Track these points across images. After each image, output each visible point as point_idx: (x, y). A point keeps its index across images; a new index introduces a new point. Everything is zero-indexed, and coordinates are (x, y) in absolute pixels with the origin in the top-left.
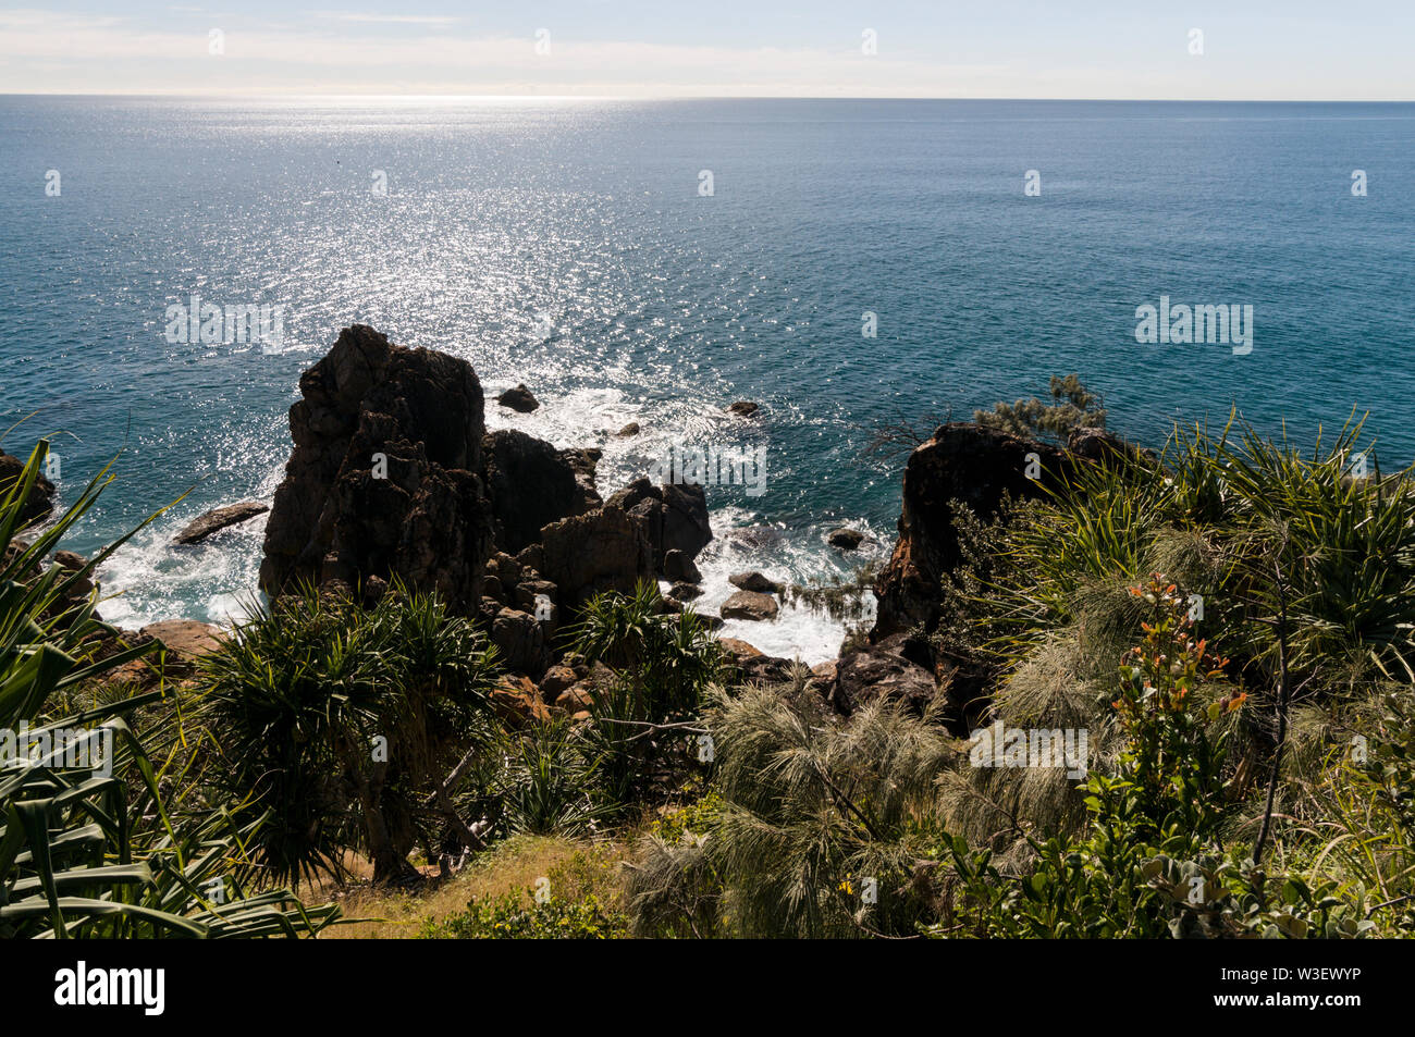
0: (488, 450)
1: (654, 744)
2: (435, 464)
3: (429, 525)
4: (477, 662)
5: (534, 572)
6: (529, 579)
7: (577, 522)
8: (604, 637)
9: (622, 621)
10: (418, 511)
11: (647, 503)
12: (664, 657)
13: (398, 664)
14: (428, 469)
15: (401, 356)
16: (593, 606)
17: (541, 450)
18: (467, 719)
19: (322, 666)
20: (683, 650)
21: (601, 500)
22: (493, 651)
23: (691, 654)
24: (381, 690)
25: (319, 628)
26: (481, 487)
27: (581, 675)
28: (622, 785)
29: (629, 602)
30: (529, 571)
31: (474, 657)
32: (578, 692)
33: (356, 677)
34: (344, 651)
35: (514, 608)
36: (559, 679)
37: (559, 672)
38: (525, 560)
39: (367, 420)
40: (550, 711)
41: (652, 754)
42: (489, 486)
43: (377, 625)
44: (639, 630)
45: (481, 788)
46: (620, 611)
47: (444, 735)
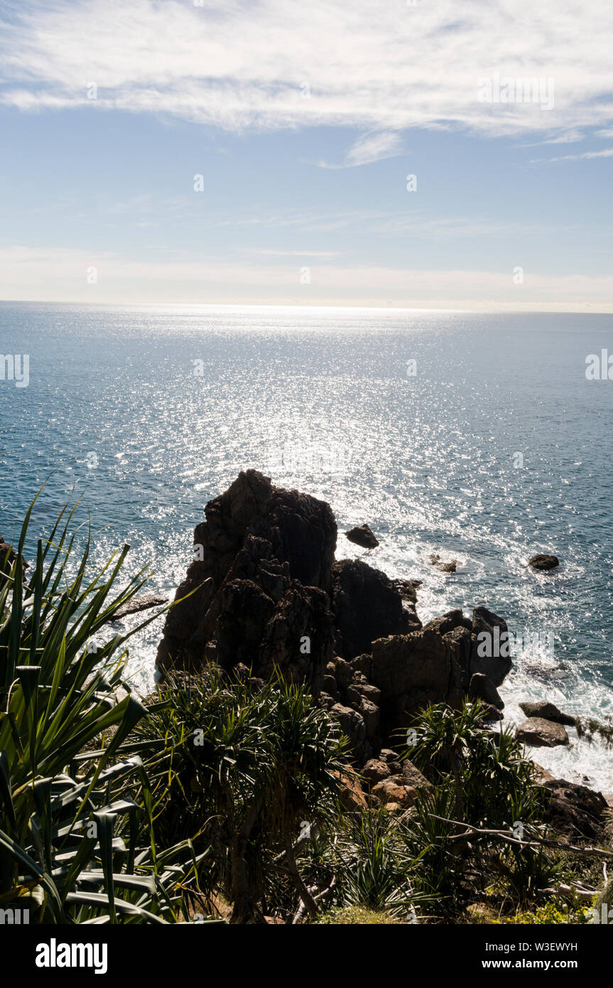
0: (336, 574)
1: (470, 845)
2: (296, 580)
3: (287, 628)
4: (332, 748)
5: (363, 677)
6: (359, 682)
7: (402, 640)
8: (433, 742)
9: (450, 731)
10: (279, 616)
11: (460, 631)
12: (484, 768)
13: (272, 739)
14: (291, 584)
15: (280, 495)
16: (426, 714)
17: (378, 578)
18: (316, 794)
19: (219, 732)
20: (501, 764)
21: (420, 623)
22: (344, 741)
23: (508, 769)
24: (260, 759)
25: (217, 701)
26: (329, 603)
27: (394, 771)
28: (441, 877)
29: (457, 715)
30: (359, 675)
31: (329, 743)
32: (389, 785)
33: (242, 745)
34: (236, 722)
35: (345, 705)
36: (375, 771)
37: (377, 765)
38: (357, 666)
39: (250, 542)
40: (366, 798)
41: (466, 853)
42: (334, 603)
43: (261, 705)
44: (464, 741)
45: (315, 856)
46: (449, 722)
47: (298, 805)
